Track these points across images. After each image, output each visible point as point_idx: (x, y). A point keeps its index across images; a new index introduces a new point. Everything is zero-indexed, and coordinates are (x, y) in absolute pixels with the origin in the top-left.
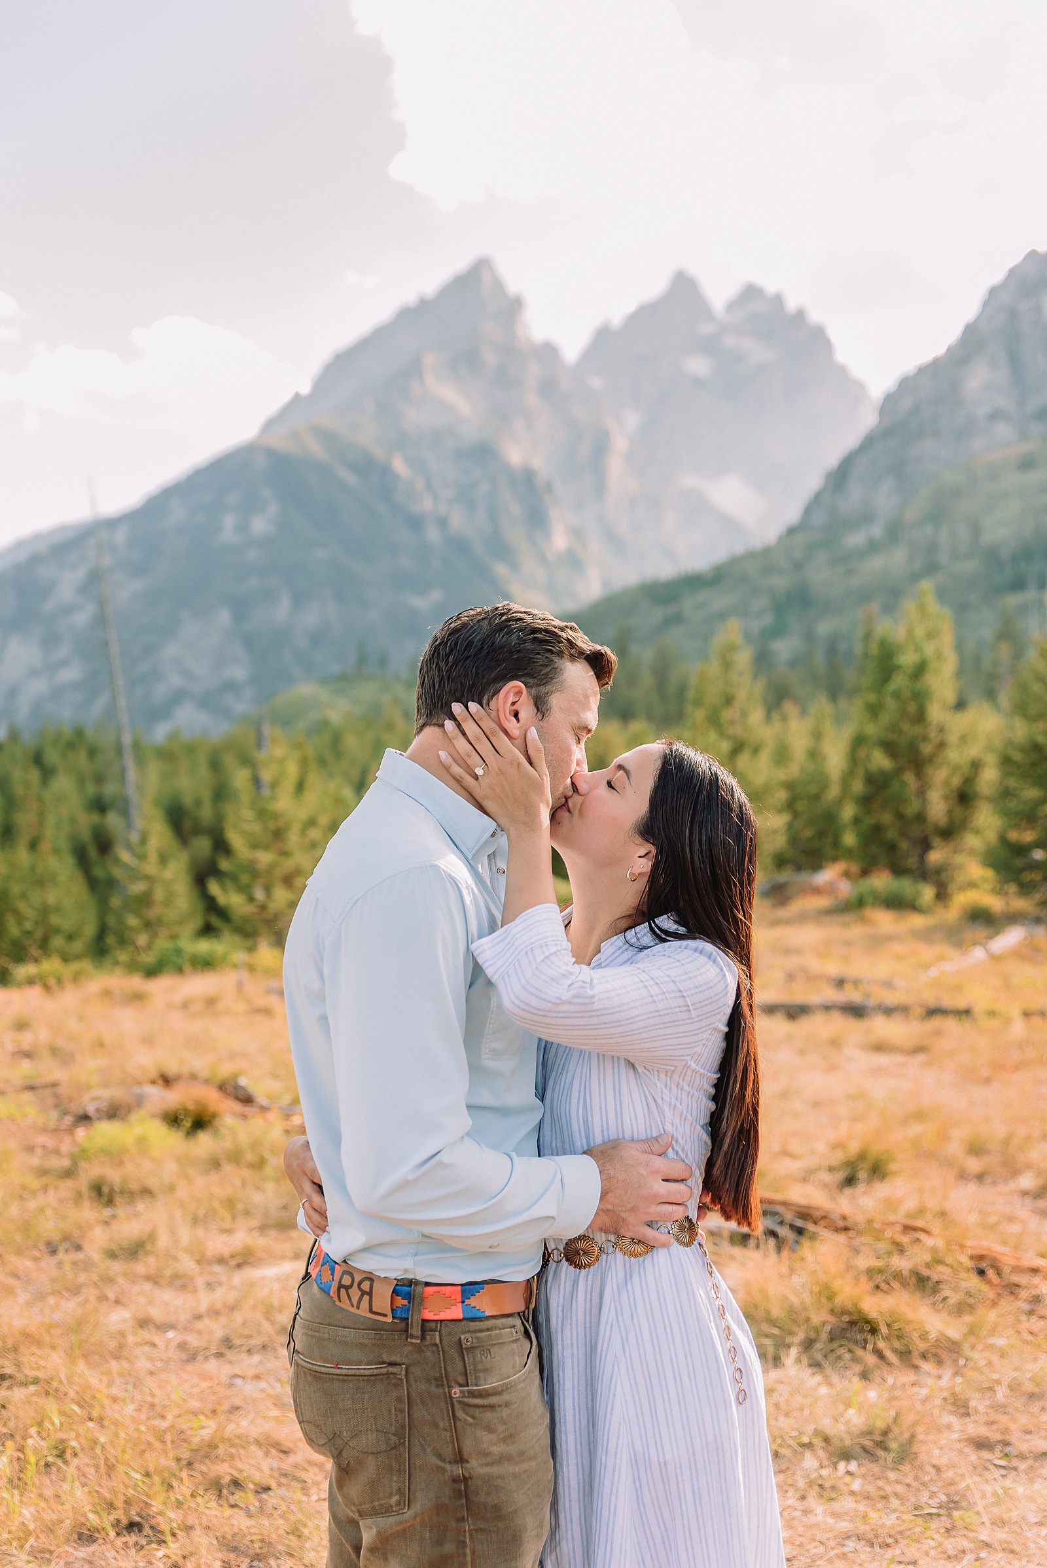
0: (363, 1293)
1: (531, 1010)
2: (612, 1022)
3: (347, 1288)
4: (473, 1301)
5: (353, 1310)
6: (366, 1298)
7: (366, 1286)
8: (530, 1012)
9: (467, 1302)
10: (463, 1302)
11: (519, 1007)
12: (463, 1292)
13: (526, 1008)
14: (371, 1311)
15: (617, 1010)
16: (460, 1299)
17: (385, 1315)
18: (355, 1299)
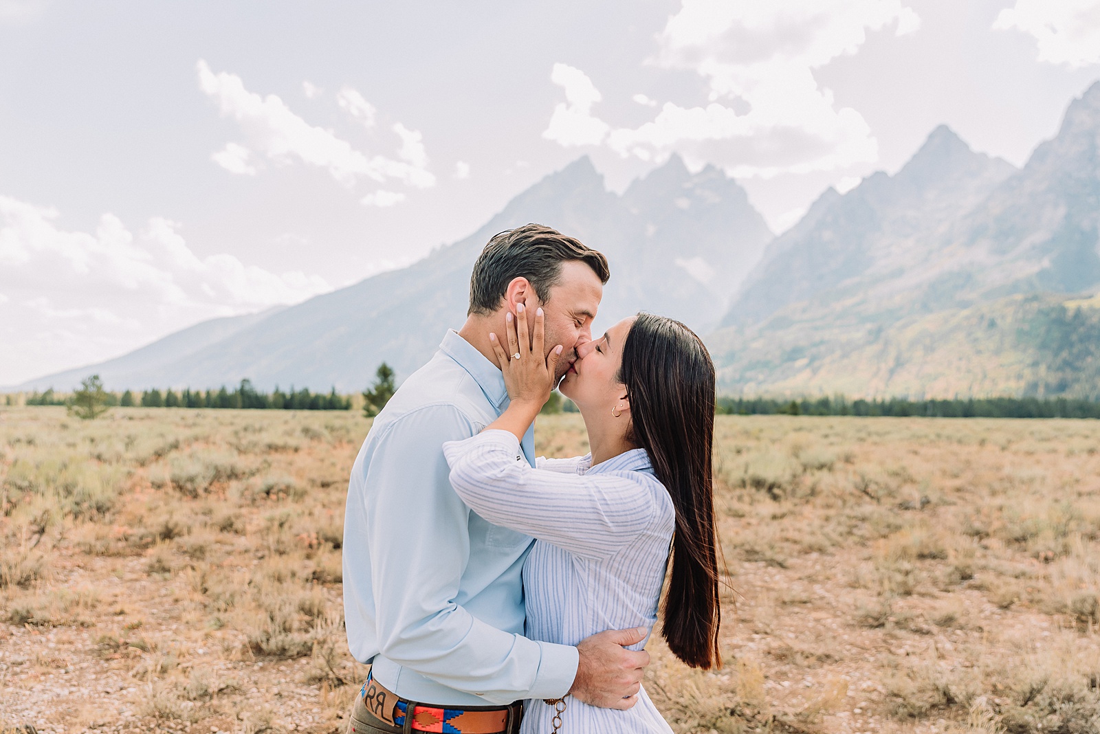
0: (379, 703)
1: (472, 482)
2: (540, 505)
3: (372, 697)
4: (452, 722)
5: (373, 714)
6: (380, 707)
7: (381, 698)
8: (471, 484)
9: (447, 721)
10: (444, 721)
11: (463, 479)
12: (445, 714)
13: (468, 479)
14: (382, 717)
15: (546, 496)
16: (442, 719)
17: (391, 722)
18: (374, 706)
